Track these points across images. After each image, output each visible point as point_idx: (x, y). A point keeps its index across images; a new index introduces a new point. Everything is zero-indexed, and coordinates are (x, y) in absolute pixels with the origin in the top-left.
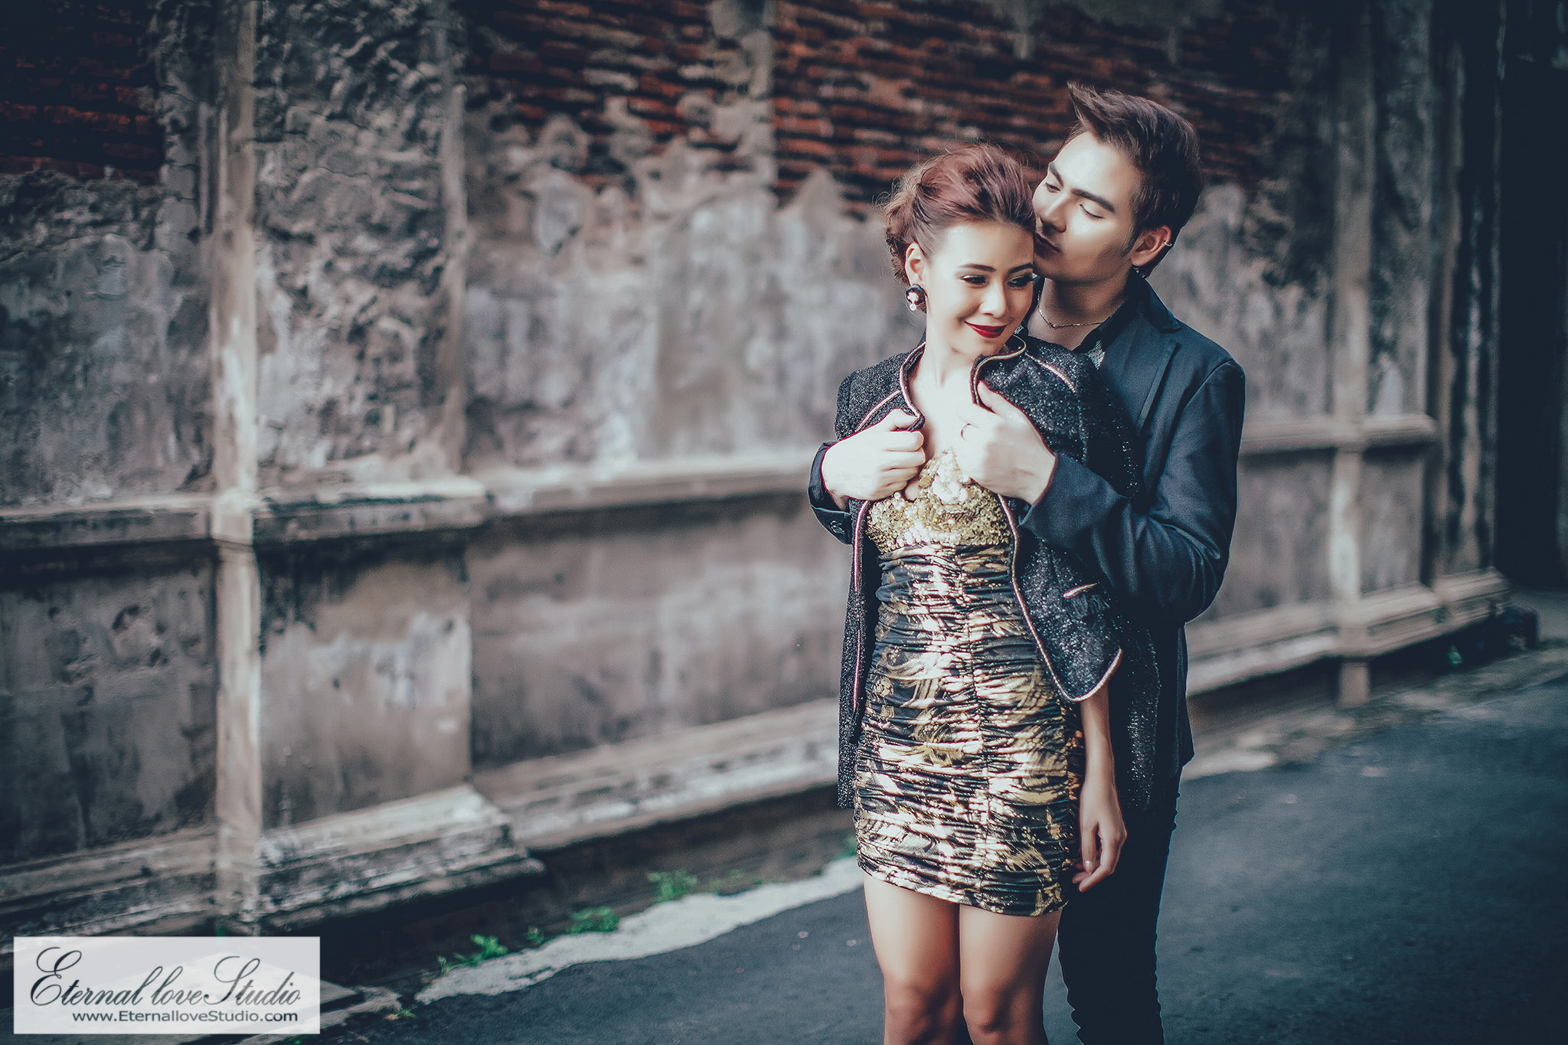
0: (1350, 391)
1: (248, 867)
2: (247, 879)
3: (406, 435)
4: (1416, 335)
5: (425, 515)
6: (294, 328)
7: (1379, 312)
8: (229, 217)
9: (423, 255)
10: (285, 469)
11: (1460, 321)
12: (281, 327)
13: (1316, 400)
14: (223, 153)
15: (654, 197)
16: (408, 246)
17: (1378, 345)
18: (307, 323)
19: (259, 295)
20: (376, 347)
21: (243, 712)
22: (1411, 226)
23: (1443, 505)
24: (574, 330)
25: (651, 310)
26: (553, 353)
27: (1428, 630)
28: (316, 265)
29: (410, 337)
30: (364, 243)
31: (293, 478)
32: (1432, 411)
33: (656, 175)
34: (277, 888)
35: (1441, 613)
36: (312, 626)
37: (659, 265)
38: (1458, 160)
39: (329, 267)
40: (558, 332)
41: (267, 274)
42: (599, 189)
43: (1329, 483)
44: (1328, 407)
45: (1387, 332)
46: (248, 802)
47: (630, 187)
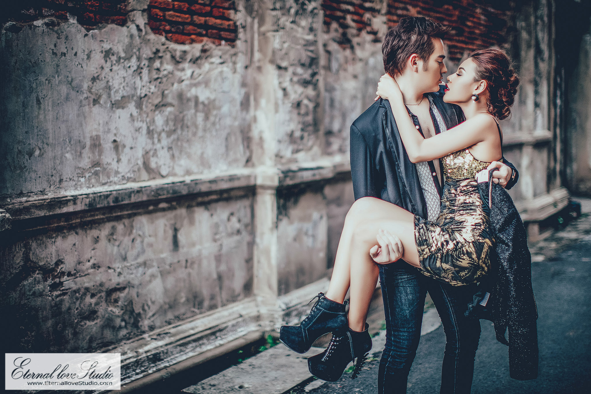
0: (527, 122)
1: (276, 311)
2: (276, 316)
3: (310, 143)
4: (544, 101)
5: (320, 174)
6: (284, 103)
7: (537, 93)
8: (259, 61)
9: (314, 75)
10: (281, 157)
11: (555, 96)
12: (280, 102)
13: (517, 126)
14: (256, 36)
15: (359, 53)
16: (310, 72)
17: (537, 105)
18: (286, 101)
19: (275, 90)
20: (303, 111)
21: (267, 252)
22: (543, 60)
23: (552, 164)
24: (341, 103)
25: (359, 96)
26: (336, 113)
27: (552, 211)
28: (288, 79)
29: (311, 105)
30: (300, 70)
31: (284, 161)
32: (549, 129)
33: (359, 44)
34: (286, 319)
35: (555, 204)
36: (289, 218)
37: (361, 78)
38: (553, 36)
39: (291, 80)
40: (337, 104)
41: (276, 82)
42: (344, 49)
43: (521, 157)
44: (521, 128)
45: (538, 100)
46: (270, 287)
47: (352, 48)
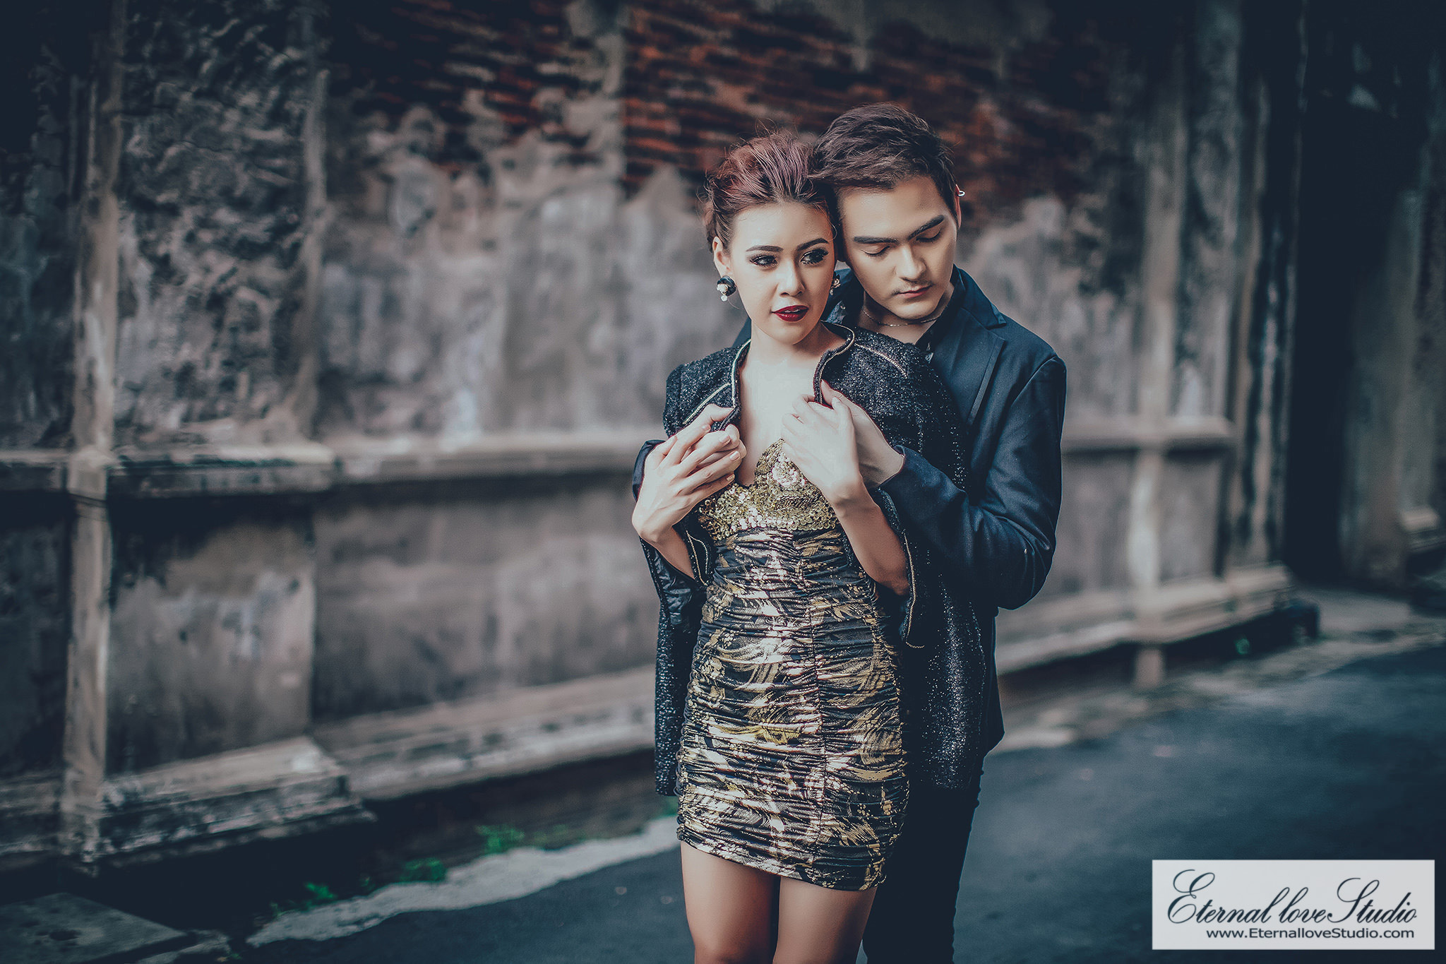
0: (1154, 393)
1: (90, 809)
2: (89, 822)
3: (259, 401)
4: (1216, 345)
5: (276, 479)
6: (155, 294)
7: (1184, 321)
8: (96, 186)
9: (281, 230)
10: (142, 429)
11: (1257, 333)
12: (142, 293)
13: (1122, 400)
14: (92, 125)
15: (507, 186)
16: (268, 221)
17: (1182, 353)
18: (167, 290)
19: (121, 262)
20: (233, 316)
21: (91, 660)
22: (1215, 241)
23: (1236, 503)
24: (426, 310)
25: (500, 293)
26: (406, 330)
27: (1217, 620)
28: (178, 235)
29: (267, 308)
30: (225, 216)
31: (149, 438)
32: (1229, 414)
33: (510, 165)
34: (118, 831)
35: (1231, 604)
36: (162, 581)
37: (510, 249)
38: (1259, 183)
39: (190, 238)
40: (410, 308)
41: (130, 241)
42: (455, 175)
43: (1131, 479)
44: (1134, 407)
45: (1190, 339)
46: (93, 747)
47: (485, 175)
